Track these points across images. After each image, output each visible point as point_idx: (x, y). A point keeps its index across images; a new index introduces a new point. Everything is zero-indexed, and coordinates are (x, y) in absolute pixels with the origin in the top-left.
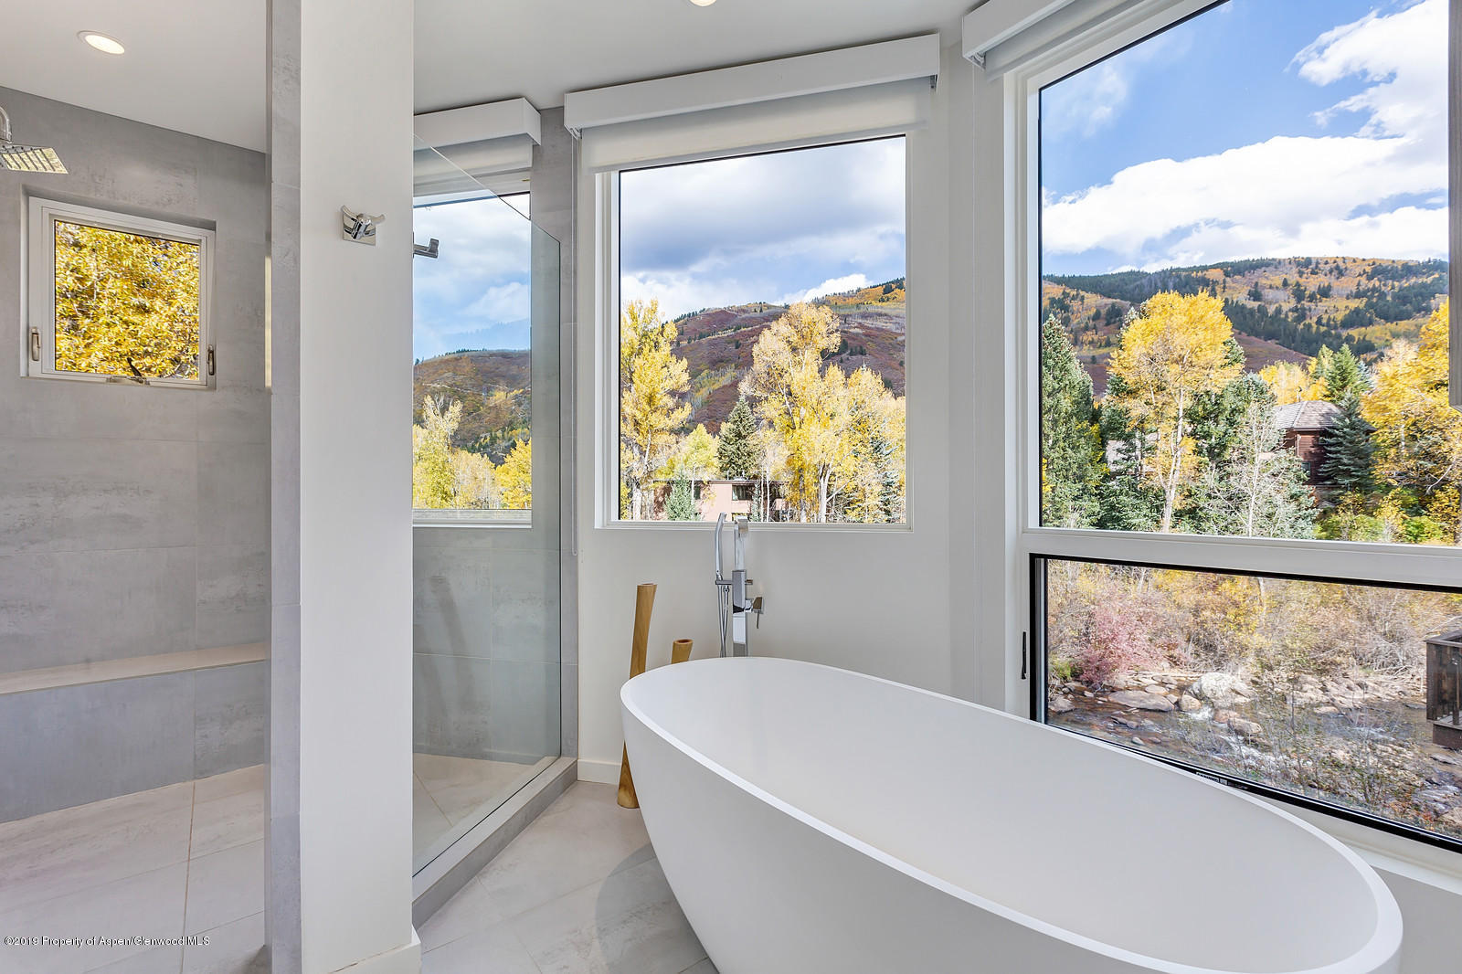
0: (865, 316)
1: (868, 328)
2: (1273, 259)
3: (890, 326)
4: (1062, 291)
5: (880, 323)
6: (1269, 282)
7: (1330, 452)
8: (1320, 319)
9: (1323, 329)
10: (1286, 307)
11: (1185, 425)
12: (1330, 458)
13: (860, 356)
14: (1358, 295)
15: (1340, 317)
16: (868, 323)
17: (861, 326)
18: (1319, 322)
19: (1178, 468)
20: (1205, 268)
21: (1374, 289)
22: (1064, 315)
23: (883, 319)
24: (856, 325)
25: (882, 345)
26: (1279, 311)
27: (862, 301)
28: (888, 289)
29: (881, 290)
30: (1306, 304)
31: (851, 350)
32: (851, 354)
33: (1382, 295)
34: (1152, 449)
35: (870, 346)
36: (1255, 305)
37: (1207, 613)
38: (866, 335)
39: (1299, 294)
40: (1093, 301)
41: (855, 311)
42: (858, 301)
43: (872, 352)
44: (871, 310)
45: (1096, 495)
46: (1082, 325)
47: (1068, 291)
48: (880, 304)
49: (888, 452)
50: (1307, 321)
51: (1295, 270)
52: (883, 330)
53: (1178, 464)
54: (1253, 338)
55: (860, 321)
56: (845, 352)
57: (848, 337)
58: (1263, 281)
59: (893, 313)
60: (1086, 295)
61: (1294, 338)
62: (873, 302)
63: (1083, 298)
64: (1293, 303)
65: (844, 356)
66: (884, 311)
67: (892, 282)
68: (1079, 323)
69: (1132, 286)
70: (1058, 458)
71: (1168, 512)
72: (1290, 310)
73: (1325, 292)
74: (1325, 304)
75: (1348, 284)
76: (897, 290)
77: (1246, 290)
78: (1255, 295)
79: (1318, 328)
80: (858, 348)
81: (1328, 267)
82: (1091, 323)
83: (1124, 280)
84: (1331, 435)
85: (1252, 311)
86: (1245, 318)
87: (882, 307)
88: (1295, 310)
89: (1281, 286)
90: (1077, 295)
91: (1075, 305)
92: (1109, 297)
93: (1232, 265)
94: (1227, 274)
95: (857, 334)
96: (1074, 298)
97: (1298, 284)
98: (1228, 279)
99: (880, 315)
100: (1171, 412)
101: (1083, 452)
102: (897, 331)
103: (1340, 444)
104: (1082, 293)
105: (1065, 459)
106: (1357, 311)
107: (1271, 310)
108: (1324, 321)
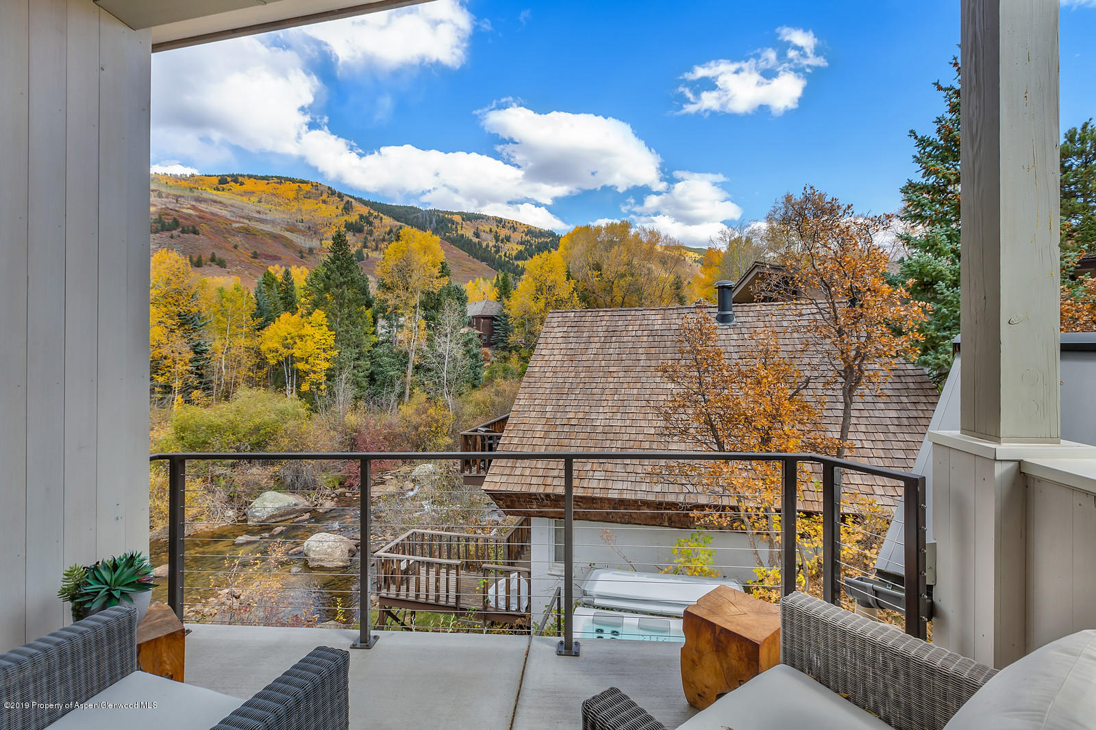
0: (198, 200)
1: (202, 211)
2: (486, 216)
3: (224, 213)
4: (368, 211)
5: (215, 209)
6: (483, 228)
7: (496, 329)
8: (506, 253)
9: (507, 259)
10: (491, 244)
11: (421, 312)
12: (495, 333)
13: (192, 235)
14: (522, 243)
15: (514, 253)
16: (202, 206)
17: (194, 208)
18: (505, 255)
19: (416, 338)
20: (452, 213)
21: (528, 241)
22: (369, 228)
23: (218, 206)
24: (189, 206)
25: (216, 228)
26: (487, 246)
27: (196, 186)
28: (223, 180)
29: (216, 181)
30: (500, 244)
31: (183, 228)
32: (183, 232)
33: (531, 245)
34: (402, 326)
35: (204, 227)
36: (477, 240)
37: (421, 429)
38: (200, 217)
39: (497, 238)
40: (388, 221)
41: (187, 193)
42: (192, 185)
43: (206, 233)
44: (205, 195)
45: (368, 357)
46: (381, 237)
47: (372, 211)
48: (215, 192)
49: (203, 323)
50: (500, 254)
51: (495, 224)
52: (217, 215)
53: (416, 336)
54: (475, 259)
55: (194, 203)
56: (175, 229)
57: (180, 216)
58: (480, 227)
59: (228, 202)
60: (384, 217)
61: (494, 262)
62: (208, 189)
63: (381, 219)
64: (494, 243)
65: (175, 233)
66: (218, 199)
67: (228, 176)
68: (379, 235)
69: (412, 216)
70: (342, 331)
71: (410, 366)
72: (493, 246)
73: (508, 239)
74: (508, 245)
75: (517, 236)
76: (233, 184)
77: (473, 230)
78: (477, 235)
79: (505, 259)
80: (191, 228)
81: (509, 225)
82: (387, 237)
83: (407, 211)
84: (496, 320)
85: (475, 244)
86: (472, 247)
87: (217, 195)
88: (495, 246)
89: (488, 231)
90: (378, 215)
91: (376, 222)
92: (398, 221)
93: (466, 214)
94: (463, 220)
95: (190, 215)
96: (375, 217)
97: (496, 232)
98: (464, 222)
99: (215, 202)
100: (412, 303)
101: (359, 327)
102: (232, 218)
103: (499, 325)
104: (381, 215)
105: (347, 332)
106: (521, 251)
107: (484, 245)
108: (507, 255)
